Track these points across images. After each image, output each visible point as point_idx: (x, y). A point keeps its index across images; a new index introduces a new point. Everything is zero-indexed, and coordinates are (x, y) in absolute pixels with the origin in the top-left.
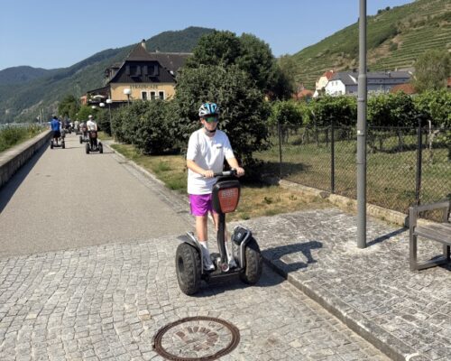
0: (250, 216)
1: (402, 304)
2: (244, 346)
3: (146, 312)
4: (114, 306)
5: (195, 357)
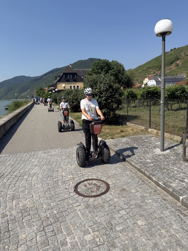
0: (114, 137)
1: (179, 175)
2: (112, 191)
3: (71, 176)
4: (59, 174)
5: (91, 195)
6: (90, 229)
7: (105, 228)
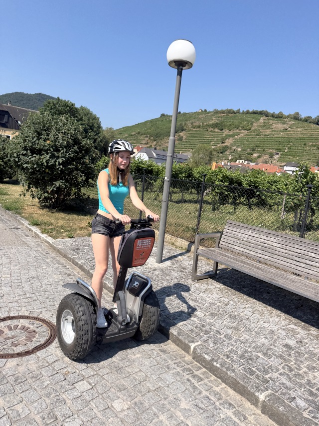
5: (12, 352)
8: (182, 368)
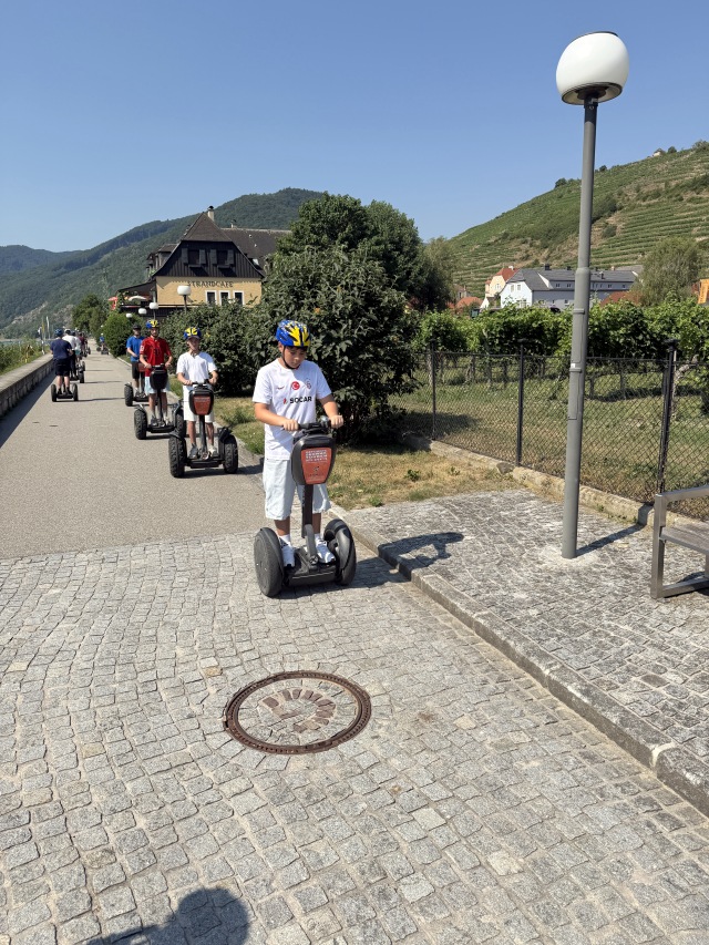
0: (385, 500)
1: (641, 656)
2: (378, 724)
3: (213, 662)
4: (159, 650)
5: (295, 743)
6: (291, 900)
7: (354, 892)
8: (633, 797)
